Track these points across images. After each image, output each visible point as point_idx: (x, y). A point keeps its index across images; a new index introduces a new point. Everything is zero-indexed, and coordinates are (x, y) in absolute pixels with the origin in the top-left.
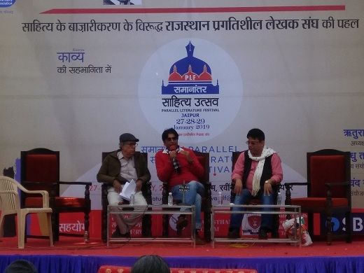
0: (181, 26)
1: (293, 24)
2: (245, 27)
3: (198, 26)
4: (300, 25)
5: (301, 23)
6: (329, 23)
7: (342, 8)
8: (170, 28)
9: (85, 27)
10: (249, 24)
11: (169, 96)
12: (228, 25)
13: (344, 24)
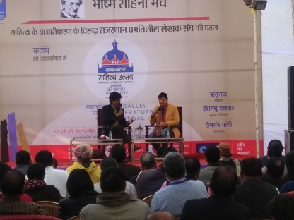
0: (109, 31)
1: (178, 29)
2: (148, 31)
3: (120, 30)
4: (182, 29)
5: (183, 28)
6: (200, 28)
7: (207, 18)
8: (102, 32)
9: (49, 32)
10: (151, 29)
11: (103, 74)
12: (138, 29)
13: (209, 28)
